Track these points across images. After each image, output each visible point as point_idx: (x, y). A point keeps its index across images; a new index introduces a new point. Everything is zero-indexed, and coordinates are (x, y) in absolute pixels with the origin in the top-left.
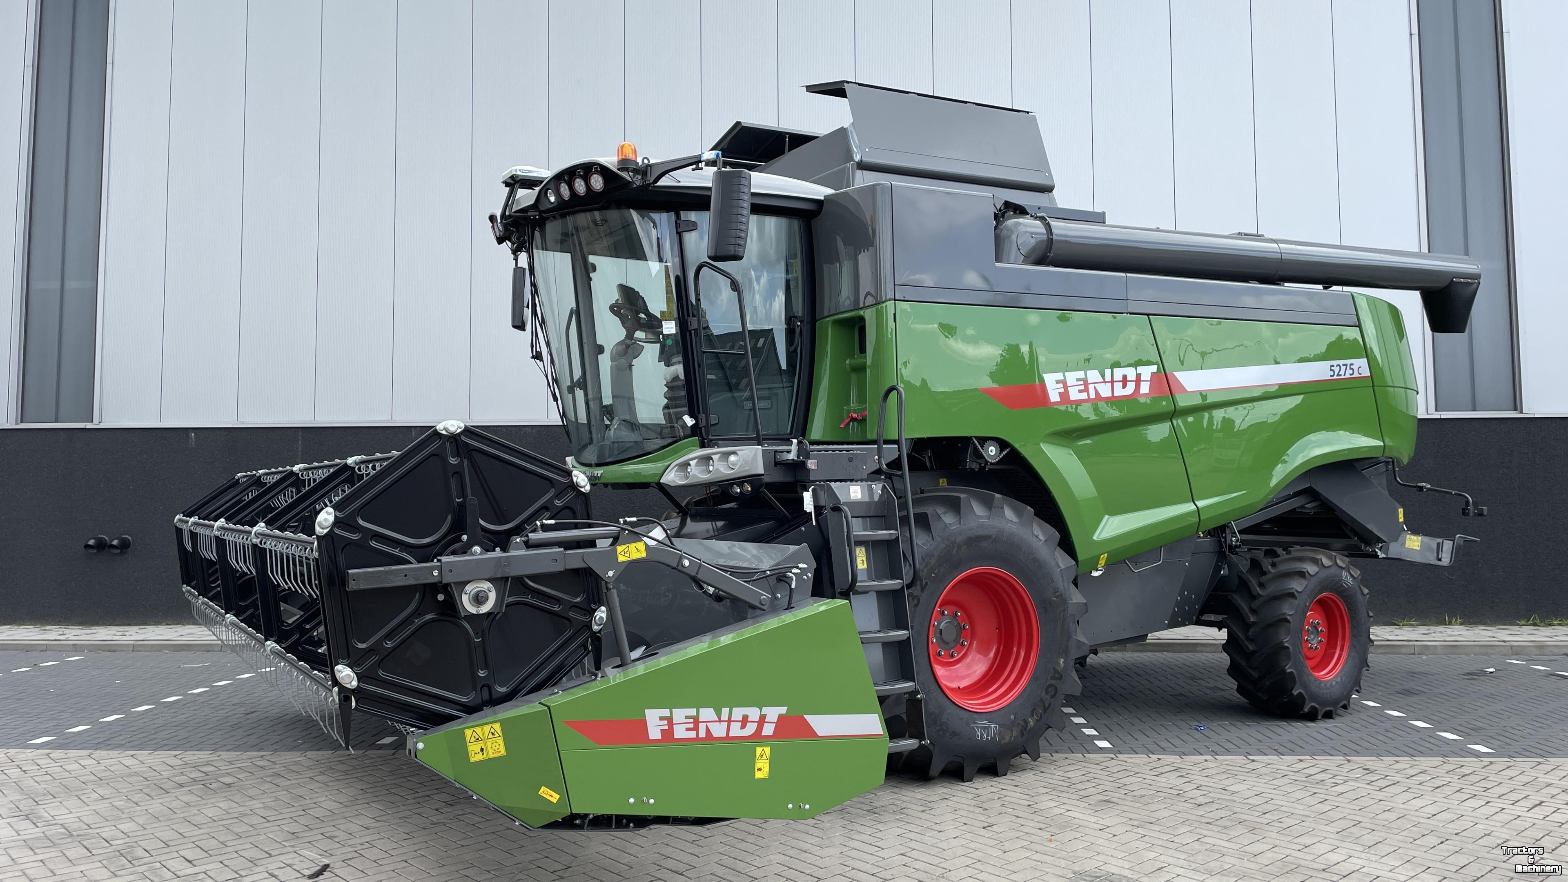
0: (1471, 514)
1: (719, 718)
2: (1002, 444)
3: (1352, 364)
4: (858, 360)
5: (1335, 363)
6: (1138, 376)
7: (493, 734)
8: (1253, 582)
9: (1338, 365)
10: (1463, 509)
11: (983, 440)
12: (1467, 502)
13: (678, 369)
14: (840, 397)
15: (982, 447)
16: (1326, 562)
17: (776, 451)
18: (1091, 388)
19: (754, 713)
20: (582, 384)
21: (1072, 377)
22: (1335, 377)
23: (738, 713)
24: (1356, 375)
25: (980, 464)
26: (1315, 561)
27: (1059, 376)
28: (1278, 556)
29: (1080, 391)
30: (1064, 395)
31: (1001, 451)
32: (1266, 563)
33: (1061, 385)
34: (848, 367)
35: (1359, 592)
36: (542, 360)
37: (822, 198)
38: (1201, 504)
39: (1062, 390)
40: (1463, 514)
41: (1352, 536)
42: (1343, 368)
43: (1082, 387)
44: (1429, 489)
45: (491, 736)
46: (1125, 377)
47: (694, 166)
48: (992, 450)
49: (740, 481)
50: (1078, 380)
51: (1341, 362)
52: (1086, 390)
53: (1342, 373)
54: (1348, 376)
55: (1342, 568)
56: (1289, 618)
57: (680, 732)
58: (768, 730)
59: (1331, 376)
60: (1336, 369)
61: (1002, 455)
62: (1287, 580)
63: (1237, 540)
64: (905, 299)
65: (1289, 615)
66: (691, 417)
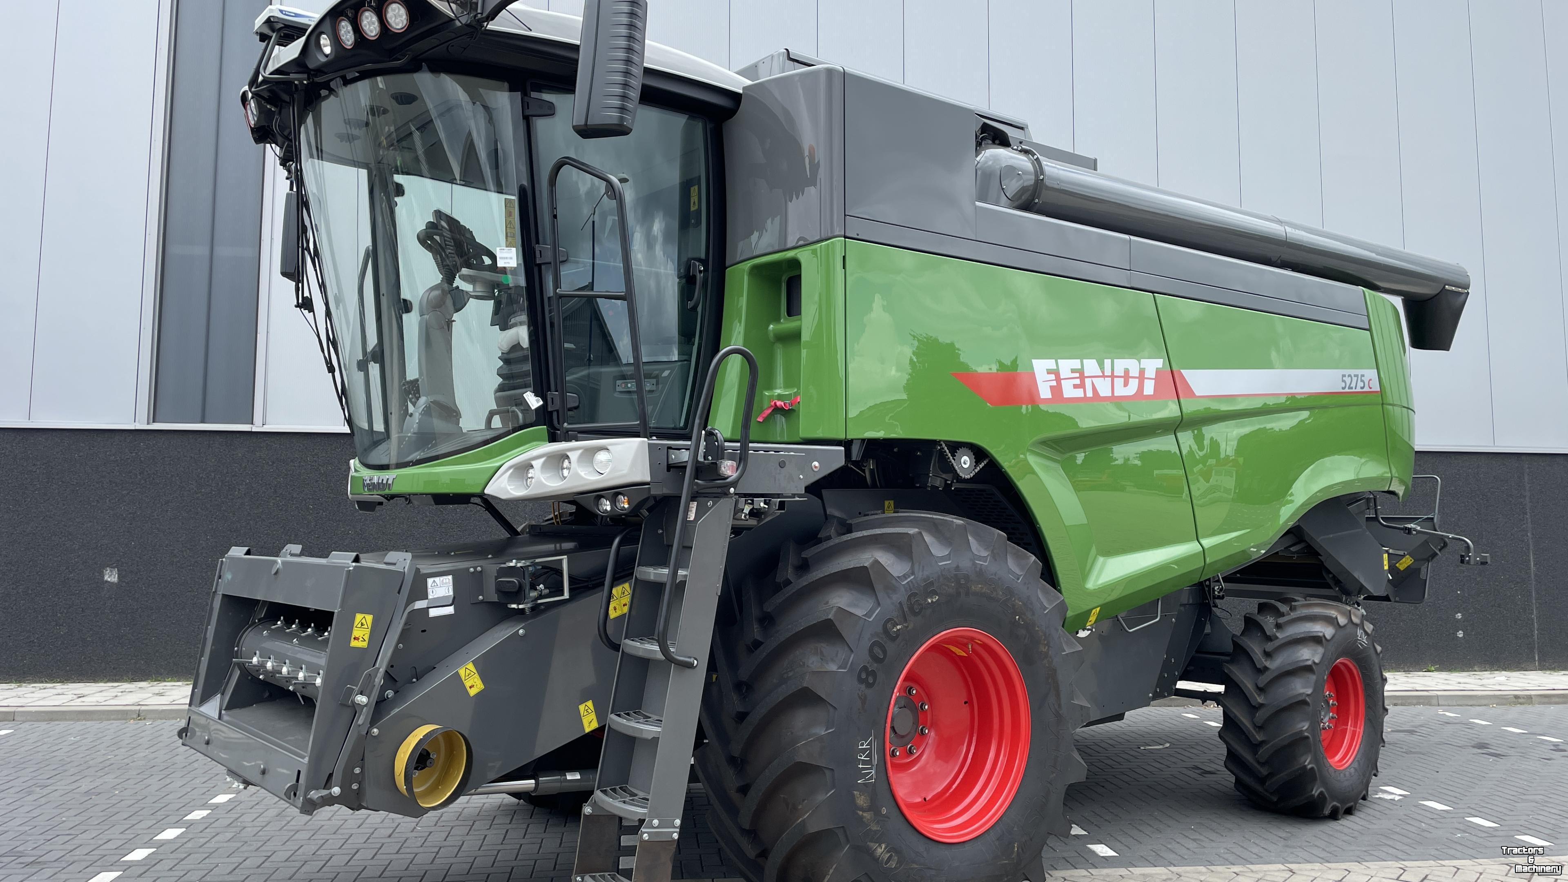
2: (979, 453)
3: (1363, 376)
4: (787, 324)
5: (1347, 372)
6: (1142, 372)
8: (1256, 649)
9: (1349, 376)
11: (955, 447)
12: (1468, 547)
13: (521, 334)
15: (953, 456)
16: (1342, 621)
17: (669, 448)
18: (1088, 382)
20: (378, 356)
21: (1067, 366)
22: (1347, 390)
24: (1366, 389)
25: (946, 480)
26: (1331, 620)
27: (1050, 364)
28: (1283, 615)
29: (1075, 386)
30: (1057, 390)
31: (978, 462)
32: (1268, 622)
33: (1053, 377)
34: (771, 335)
35: (1374, 651)
36: (311, 309)
37: (741, 91)
38: (1207, 542)
39: (1054, 383)
41: (1333, 586)
42: (1355, 379)
43: (1078, 382)
44: (1418, 532)
46: (1127, 372)
48: (965, 463)
49: (614, 492)
50: (1073, 371)
51: (1353, 372)
52: (1082, 386)
53: (1353, 385)
54: (1358, 390)
55: (1357, 627)
56: (1307, 698)
59: (1343, 388)
60: (1348, 380)
61: (978, 468)
62: (1299, 647)
63: (1221, 590)
64: (858, 237)
65: (1308, 694)
66: (536, 395)
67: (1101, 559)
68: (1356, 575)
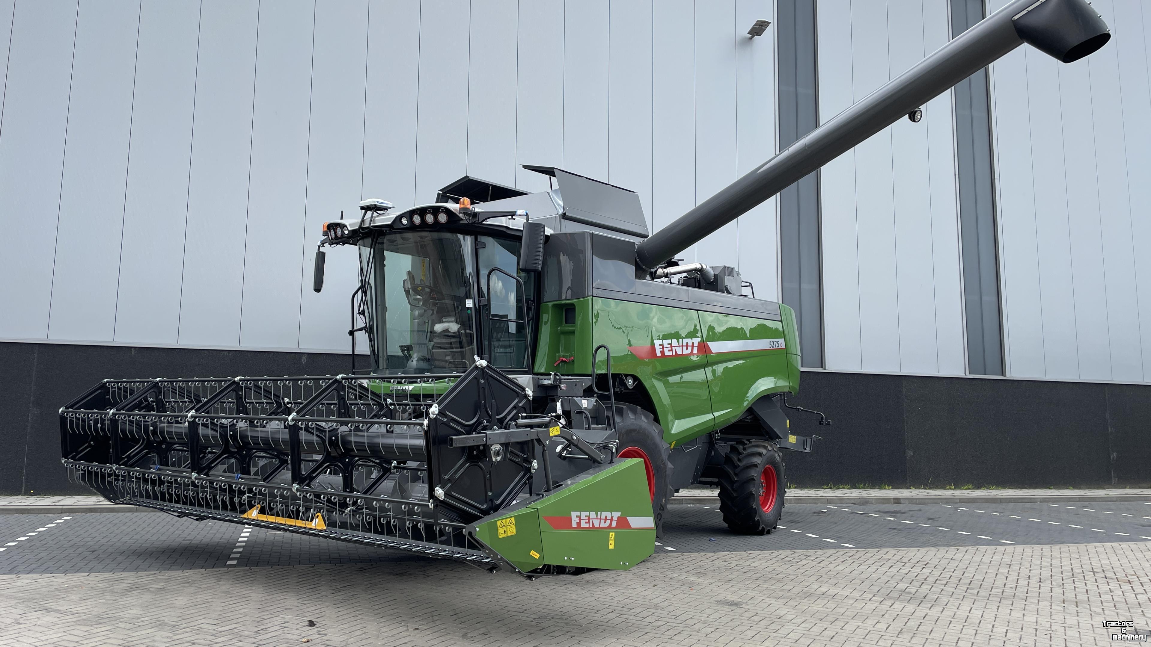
0: (824, 424)
1: (597, 517)
2: (635, 378)
3: (778, 341)
4: (569, 328)
5: (772, 340)
6: (693, 344)
7: (510, 523)
8: (735, 458)
9: (773, 342)
10: (820, 421)
11: (627, 376)
12: (822, 417)
14: (555, 347)
15: (626, 379)
16: (770, 448)
17: (539, 379)
18: (674, 349)
19: (609, 515)
21: (666, 343)
22: (772, 348)
23: (604, 514)
24: (780, 347)
25: (621, 389)
26: (765, 447)
27: (661, 342)
28: (746, 444)
29: (669, 351)
30: (663, 352)
31: (634, 382)
32: (740, 448)
33: (661, 347)
34: (559, 331)
35: (782, 465)
36: (364, 315)
37: (549, 235)
38: (717, 414)
39: (662, 350)
40: (820, 424)
41: (765, 435)
42: (775, 343)
43: (670, 349)
44: (802, 410)
45: (509, 524)
46: (687, 344)
47: (510, 217)
48: (630, 382)
50: (668, 344)
51: (774, 340)
53: (774, 346)
54: (776, 348)
55: (776, 451)
56: (755, 478)
57: (584, 524)
58: (614, 524)
59: (770, 347)
60: (772, 343)
61: (635, 385)
62: (753, 457)
63: (718, 436)
64: (597, 296)
65: (755, 476)
66: (478, 356)
67: (676, 421)
68: (775, 430)
